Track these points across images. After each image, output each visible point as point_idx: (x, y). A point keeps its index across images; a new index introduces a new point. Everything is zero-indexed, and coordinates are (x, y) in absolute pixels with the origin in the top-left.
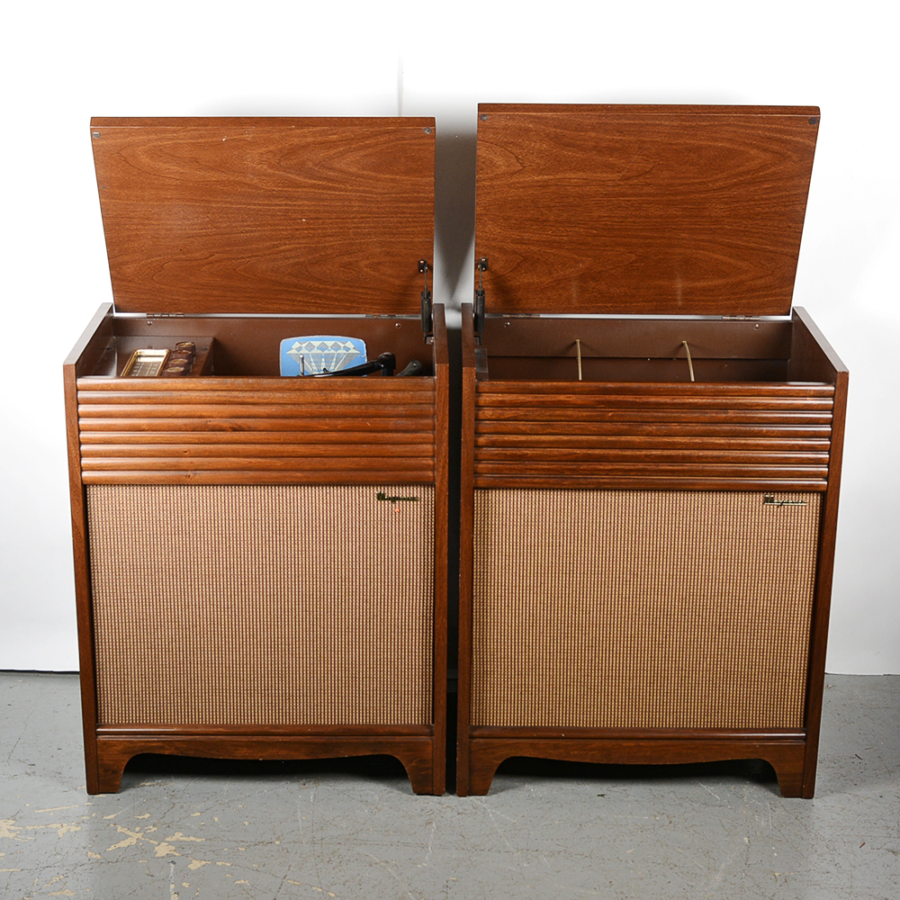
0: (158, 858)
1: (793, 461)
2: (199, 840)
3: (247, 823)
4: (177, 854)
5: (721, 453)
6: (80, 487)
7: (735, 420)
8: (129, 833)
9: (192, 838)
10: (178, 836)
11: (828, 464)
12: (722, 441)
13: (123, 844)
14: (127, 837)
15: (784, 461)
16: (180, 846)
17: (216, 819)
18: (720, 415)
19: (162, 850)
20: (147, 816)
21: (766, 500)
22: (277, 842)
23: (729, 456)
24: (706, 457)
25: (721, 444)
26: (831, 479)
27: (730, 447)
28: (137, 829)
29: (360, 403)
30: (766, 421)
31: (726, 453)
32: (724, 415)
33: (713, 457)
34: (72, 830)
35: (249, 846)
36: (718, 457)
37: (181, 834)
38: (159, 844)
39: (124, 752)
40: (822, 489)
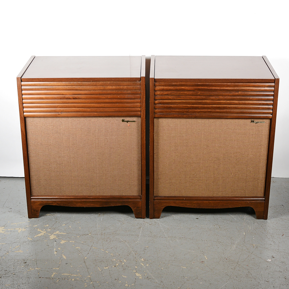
0: (51, 240)
1: (261, 108)
2: (64, 234)
3: (80, 228)
4: (57, 238)
5: (236, 106)
6: (23, 117)
7: (241, 95)
8: (41, 231)
9: (62, 233)
10: (57, 232)
11: (272, 109)
12: (237, 102)
13: (39, 235)
14: (41, 232)
15: (257, 109)
16: (58, 236)
17: (70, 227)
18: (236, 93)
19: (52, 237)
20: (48, 225)
21: (252, 121)
22: (90, 234)
23: (239, 107)
24: (232, 107)
25: (236, 103)
26: (273, 114)
27: (239, 104)
28: (44, 230)
29: (116, 90)
30: (252, 95)
31: (238, 106)
32: (237, 93)
33: (234, 107)
34: (23, 230)
35: (80, 236)
36: (235, 107)
37: (58, 232)
38: (51, 235)
39: (40, 205)
40: (270, 118)
